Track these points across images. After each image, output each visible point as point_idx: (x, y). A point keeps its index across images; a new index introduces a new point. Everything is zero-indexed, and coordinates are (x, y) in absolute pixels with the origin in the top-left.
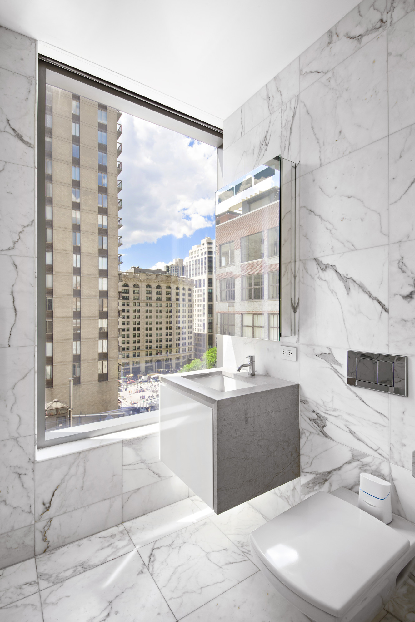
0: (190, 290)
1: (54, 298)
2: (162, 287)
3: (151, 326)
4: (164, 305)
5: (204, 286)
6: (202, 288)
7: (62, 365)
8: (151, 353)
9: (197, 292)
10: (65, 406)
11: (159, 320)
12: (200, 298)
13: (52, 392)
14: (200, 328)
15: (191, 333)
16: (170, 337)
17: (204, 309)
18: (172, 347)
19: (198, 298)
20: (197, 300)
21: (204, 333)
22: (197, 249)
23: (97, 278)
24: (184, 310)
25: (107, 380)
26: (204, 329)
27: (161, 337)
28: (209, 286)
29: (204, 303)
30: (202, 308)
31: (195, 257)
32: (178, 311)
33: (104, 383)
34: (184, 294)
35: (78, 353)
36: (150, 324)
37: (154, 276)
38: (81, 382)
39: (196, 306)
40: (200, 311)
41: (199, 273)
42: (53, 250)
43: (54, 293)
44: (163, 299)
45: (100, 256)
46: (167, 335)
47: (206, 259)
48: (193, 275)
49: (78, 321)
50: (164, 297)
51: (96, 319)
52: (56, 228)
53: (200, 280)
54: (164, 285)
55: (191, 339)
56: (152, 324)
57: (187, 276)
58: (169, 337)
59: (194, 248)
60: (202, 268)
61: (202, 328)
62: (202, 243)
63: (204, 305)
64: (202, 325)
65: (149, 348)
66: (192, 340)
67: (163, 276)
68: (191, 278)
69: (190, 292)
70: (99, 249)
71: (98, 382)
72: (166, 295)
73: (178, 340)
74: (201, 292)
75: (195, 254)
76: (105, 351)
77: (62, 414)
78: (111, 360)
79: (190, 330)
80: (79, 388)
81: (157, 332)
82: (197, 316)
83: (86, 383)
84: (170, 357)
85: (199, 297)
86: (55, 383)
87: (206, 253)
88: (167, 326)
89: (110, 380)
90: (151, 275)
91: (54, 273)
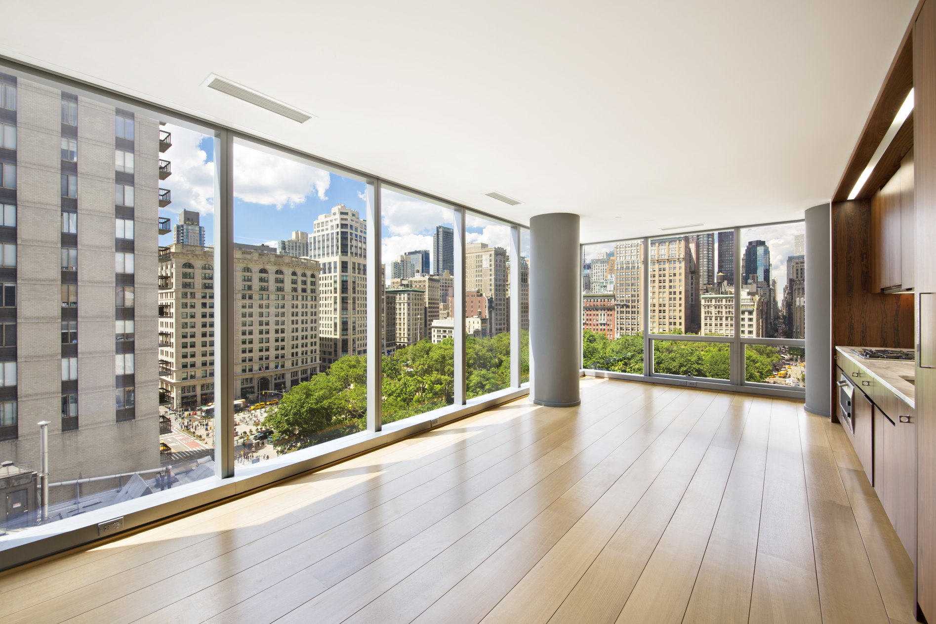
0: (313, 276)
1: (18, 285)
2: (269, 272)
3: (251, 328)
4: (272, 297)
5: (335, 272)
6: (333, 274)
7: (37, 399)
8: (251, 367)
9: (326, 280)
10: (26, 471)
11: (264, 319)
12: (330, 288)
13: (16, 447)
14: (330, 329)
15: (315, 337)
16: (283, 343)
17: (335, 303)
18: (285, 357)
19: (327, 288)
20: (326, 290)
21: (335, 337)
22: (325, 220)
23: (112, 252)
24: (305, 305)
25: (134, 419)
26: (335, 330)
27: (267, 345)
28: (343, 272)
29: (335, 295)
30: (332, 302)
31: (323, 230)
32: (295, 306)
33: (127, 424)
34: (304, 283)
35: (73, 377)
36: (249, 325)
37: (256, 256)
38: (80, 425)
39: (324, 299)
40: (329, 306)
41: (328, 254)
42: (16, 202)
43: (18, 276)
44: (270, 289)
45: (117, 217)
46: (277, 340)
47: (338, 234)
48: (319, 255)
49: (72, 323)
50: (272, 285)
51: (111, 320)
52: (23, 164)
53: (330, 263)
54: (272, 269)
55: (315, 345)
56: (252, 325)
57: (311, 256)
58: (280, 344)
59: (322, 218)
60: (332, 246)
61: (333, 329)
62: (333, 212)
63: (335, 298)
64: (333, 326)
65: (247, 361)
66: (317, 347)
67: (271, 256)
68: (316, 260)
69: (313, 280)
70: (116, 206)
71: (115, 423)
72: (276, 283)
73: (295, 347)
74: (331, 279)
75: (322, 226)
76: (129, 371)
77: (19, 485)
78: (141, 387)
79: (313, 333)
80: (77, 435)
81: (261, 336)
82: (326, 313)
83: (90, 427)
84: (283, 372)
85: (328, 286)
86: (21, 431)
87: (338, 227)
88: (277, 327)
89: (139, 418)
90: (250, 253)
91: (19, 242)
